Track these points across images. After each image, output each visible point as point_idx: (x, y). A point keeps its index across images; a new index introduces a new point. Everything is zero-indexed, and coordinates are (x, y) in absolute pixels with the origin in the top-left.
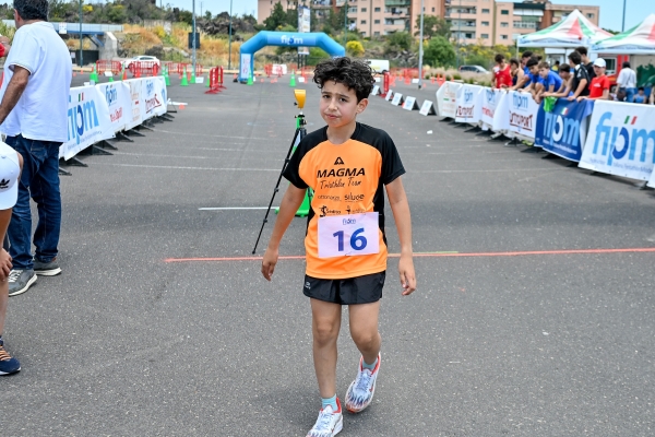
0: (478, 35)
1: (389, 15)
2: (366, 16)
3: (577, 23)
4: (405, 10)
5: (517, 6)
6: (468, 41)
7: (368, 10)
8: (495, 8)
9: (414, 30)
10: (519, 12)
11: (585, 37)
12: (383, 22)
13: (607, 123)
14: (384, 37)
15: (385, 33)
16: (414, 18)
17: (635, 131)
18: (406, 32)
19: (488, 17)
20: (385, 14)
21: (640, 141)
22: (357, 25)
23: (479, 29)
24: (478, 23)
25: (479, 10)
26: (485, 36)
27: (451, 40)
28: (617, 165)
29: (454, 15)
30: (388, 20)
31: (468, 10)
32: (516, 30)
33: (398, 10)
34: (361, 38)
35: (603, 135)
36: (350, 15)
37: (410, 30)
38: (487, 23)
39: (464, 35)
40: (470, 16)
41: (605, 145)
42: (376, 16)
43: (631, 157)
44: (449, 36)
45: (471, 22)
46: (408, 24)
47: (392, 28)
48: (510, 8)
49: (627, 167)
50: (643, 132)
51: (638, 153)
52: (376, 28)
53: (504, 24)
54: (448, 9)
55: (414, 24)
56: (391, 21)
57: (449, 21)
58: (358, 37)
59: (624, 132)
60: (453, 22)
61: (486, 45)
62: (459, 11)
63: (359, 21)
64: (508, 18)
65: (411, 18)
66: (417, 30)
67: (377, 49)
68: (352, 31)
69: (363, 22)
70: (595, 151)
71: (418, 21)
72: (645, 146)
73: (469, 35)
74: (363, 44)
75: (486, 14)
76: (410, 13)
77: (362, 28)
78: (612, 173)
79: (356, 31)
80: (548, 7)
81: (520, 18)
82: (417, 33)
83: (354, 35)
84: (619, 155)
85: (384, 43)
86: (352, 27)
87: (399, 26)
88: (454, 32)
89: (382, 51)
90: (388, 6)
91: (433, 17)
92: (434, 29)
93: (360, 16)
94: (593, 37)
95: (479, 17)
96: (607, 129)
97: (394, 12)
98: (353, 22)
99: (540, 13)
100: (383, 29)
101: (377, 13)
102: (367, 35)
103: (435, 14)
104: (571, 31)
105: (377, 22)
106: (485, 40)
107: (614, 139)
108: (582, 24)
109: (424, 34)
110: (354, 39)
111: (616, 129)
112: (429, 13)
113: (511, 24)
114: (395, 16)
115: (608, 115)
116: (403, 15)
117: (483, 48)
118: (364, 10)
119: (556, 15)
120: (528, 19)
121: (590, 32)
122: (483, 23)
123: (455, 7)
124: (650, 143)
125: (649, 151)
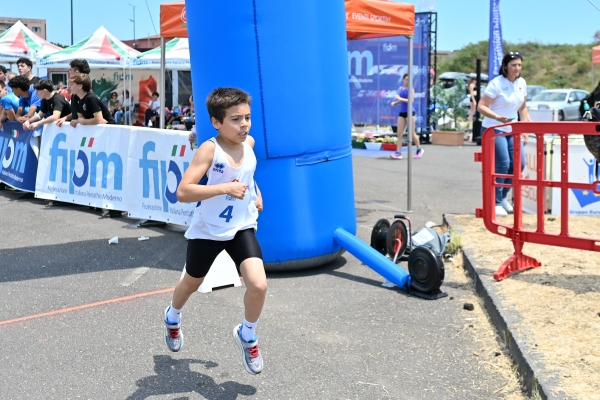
3: (21, 36)
11: (31, 51)
13: (62, 145)
17: (93, 154)
21: (100, 165)
28: (80, 194)
35: (60, 159)
41: (64, 170)
43: (93, 184)
49: (90, 195)
50: (102, 155)
51: (99, 179)
59: (82, 156)
70: (53, 178)
72: (105, 171)
78: (76, 202)
84: (80, 182)
94: (40, 51)
96: (63, 153)
104: (15, 44)
107: (73, 165)
108: (27, 36)
111: (73, 152)
115: (62, 137)
121: (36, 46)
124: (111, 167)
125: (110, 176)
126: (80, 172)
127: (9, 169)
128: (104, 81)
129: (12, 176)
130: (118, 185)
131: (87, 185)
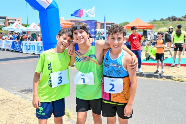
13: (26, 45)
21: (32, 47)
35: (26, 47)
43: (31, 50)
50: (32, 45)
51: (32, 49)
59: (29, 46)
70: (25, 49)
80: (7, 18)
84: (29, 50)
96: (26, 46)
108: (18, 25)
115: (26, 43)
119: (9, 20)
121: (20, 27)
124: (33, 47)
125: (33, 48)
126: (29, 48)
127: (19, 49)
128: (34, 34)
129: (19, 50)
130: (35, 50)
131: (30, 50)
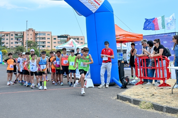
0: (46, 46)
1: (16, 41)
2: (8, 41)
3: (72, 42)
4: (21, 39)
5: (59, 37)
6: (43, 48)
7: (9, 39)
8: (52, 37)
9: (25, 45)
10: (59, 39)
11: (74, 46)
12: (14, 43)
14: (14, 48)
15: (15, 47)
16: (25, 42)
18: (22, 46)
19: (50, 41)
20: (14, 40)
22: (5, 44)
23: (47, 44)
24: (46, 42)
25: (46, 38)
26: (49, 46)
27: (38, 48)
29: (38, 40)
30: (16, 42)
31: (43, 38)
32: (58, 44)
33: (19, 39)
34: (7, 48)
36: (2, 41)
37: (23, 45)
38: (49, 42)
39: (42, 46)
40: (44, 40)
42: (11, 41)
44: (37, 47)
45: (44, 42)
46: (23, 44)
47: (17, 45)
48: (57, 38)
52: (11, 45)
53: (55, 43)
54: (36, 38)
55: (25, 43)
56: (17, 43)
57: (37, 42)
58: (5, 48)
60: (38, 43)
61: (49, 49)
62: (40, 39)
63: (5, 43)
64: (56, 41)
65: (24, 41)
66: (26, 45)
67: (12, 52)
68: (3, 46)
69: (7, 43)
71: (26, 42)
73: (43, 47)
74: (7, 50)
75: (49, 40)
76: (23, 40)
77: (6, 45)
79: (4, 46)
80: (68, 37)
81: (60, 41)
82: (26, 46)
83: (4, 48)
85: (14, 50)
86: (3, 45)
87: (20, 44)
88: (38, 45)
89: (14, 52)
90: (16, 38)
91: (31, 41)
92: (32, 45)
93: (6, 41)
94: (76, 46)
95: (47, 40)
97: (17, 40)
98: (3, 43)
99: (66, 39)
100: (14, 45)
101: (12, 40)
102: (9, 47)
103: (32, 40)
104: (70, 44)
105: (12, 43)
106: (49, 48)
108: (74, 42)
109: (28, 46)
110: (4, 49)
112: (30, 40)
113: (57, 42)
114: (18, 41)
116: (21, 41)
117: (48, 50)
118: (7, 39)
120: (62, 41)
121: (76, 45)
122: (48, 42)
123: (38, 38)
